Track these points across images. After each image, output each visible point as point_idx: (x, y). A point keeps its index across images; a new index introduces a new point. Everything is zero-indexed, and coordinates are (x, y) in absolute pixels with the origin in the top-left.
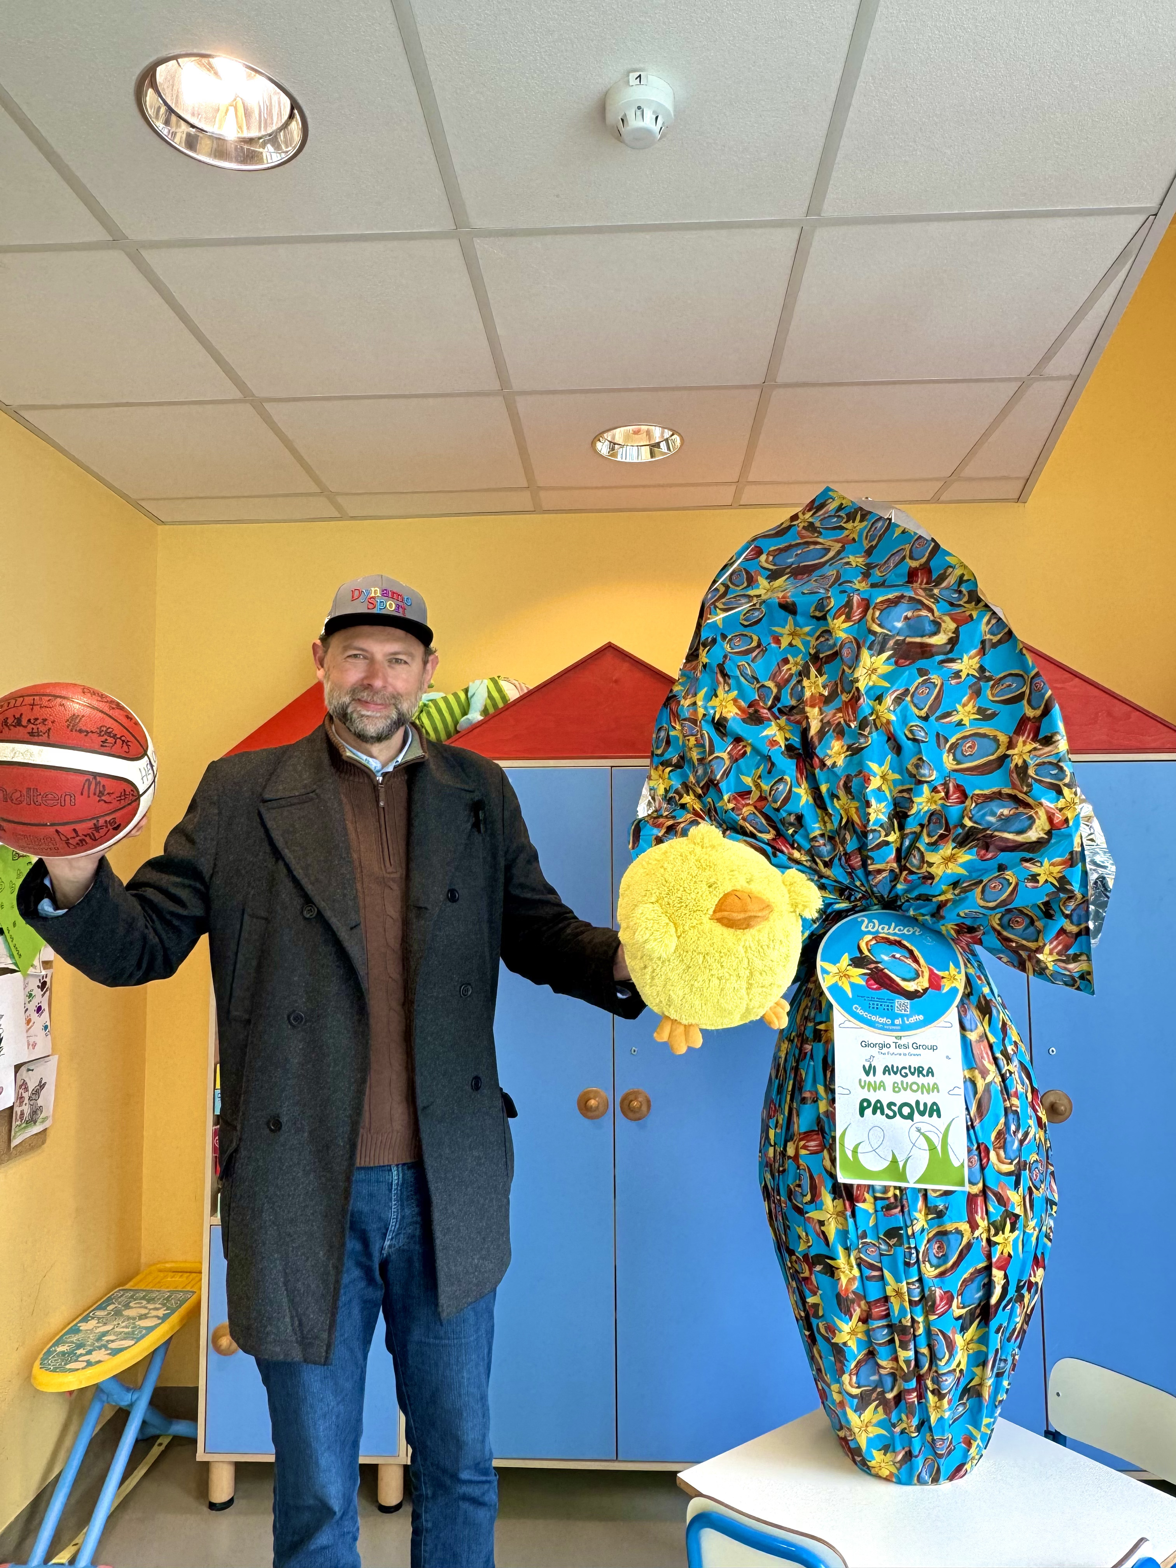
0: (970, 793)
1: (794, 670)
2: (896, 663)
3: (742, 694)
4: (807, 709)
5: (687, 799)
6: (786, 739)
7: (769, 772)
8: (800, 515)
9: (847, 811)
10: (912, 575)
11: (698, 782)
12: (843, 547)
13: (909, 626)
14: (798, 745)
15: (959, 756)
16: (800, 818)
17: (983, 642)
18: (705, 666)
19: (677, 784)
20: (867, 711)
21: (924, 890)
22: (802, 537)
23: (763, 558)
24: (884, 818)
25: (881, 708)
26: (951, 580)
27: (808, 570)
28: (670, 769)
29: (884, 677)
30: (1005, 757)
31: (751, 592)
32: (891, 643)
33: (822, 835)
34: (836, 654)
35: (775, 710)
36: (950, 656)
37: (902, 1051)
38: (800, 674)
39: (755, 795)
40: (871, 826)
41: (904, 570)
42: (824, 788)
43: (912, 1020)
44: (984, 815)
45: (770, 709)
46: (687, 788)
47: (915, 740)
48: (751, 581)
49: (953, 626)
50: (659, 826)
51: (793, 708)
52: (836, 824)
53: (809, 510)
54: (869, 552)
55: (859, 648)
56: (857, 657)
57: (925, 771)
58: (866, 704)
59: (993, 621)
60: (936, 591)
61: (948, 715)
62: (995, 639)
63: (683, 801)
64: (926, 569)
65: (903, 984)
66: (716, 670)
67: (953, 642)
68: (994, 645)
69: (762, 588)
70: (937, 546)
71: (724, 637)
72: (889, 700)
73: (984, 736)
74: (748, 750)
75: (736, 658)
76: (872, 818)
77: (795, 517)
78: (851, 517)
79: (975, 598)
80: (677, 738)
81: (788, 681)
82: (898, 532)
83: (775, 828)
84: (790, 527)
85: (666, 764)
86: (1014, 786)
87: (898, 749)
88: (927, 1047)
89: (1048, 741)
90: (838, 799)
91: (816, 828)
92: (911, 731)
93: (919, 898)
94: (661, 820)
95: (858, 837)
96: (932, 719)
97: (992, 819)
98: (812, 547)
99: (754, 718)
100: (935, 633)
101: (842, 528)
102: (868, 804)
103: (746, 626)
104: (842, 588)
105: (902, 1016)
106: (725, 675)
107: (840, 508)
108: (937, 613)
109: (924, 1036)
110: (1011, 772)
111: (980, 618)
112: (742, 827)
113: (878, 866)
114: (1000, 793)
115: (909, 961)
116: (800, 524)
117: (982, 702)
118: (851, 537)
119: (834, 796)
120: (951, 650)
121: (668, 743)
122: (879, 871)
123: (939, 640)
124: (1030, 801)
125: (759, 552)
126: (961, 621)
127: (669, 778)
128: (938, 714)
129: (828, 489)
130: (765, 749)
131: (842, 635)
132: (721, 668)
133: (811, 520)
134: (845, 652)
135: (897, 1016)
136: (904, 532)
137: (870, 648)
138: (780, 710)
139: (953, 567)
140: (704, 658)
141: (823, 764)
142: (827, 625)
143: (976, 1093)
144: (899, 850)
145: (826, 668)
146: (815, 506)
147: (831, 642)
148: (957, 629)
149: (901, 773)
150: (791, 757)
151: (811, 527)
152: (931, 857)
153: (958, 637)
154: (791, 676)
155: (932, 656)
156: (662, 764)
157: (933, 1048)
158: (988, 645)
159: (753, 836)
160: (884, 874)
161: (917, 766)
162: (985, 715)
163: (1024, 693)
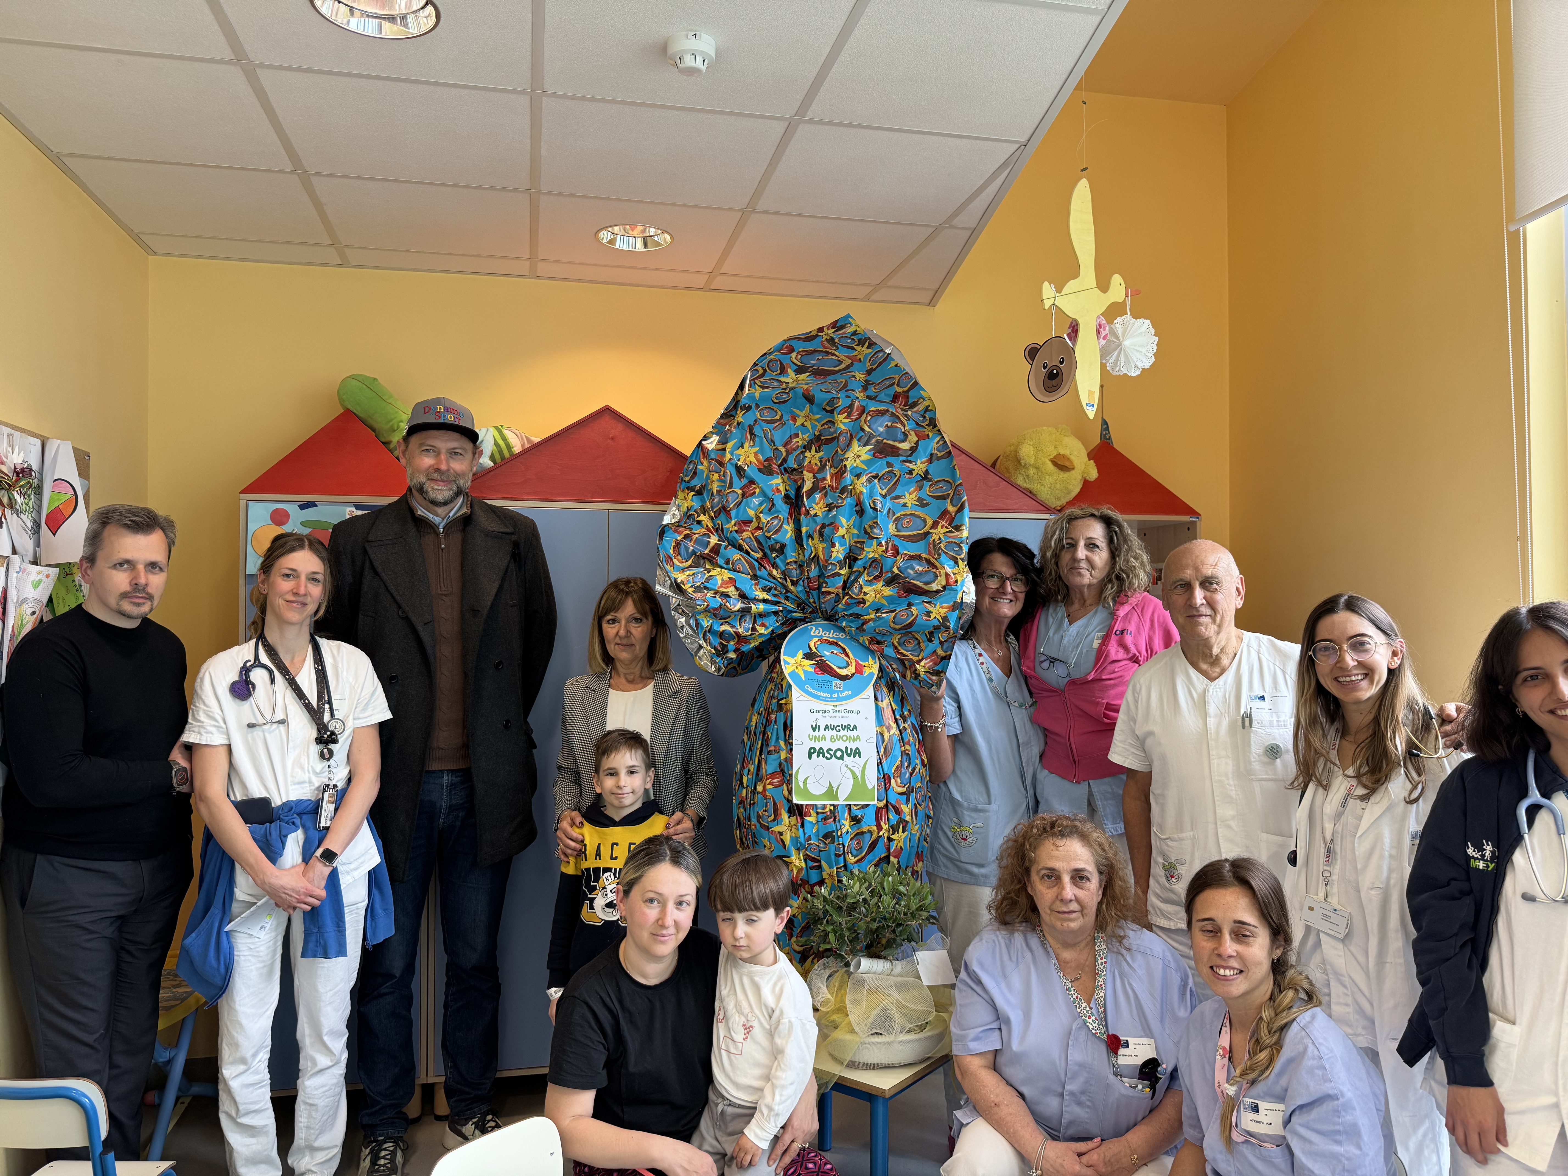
0: (901, 551)
1: (800, 443)
2: (874, 455)
3: (762, 451)
4: (805, 472)
5: (702, 518)
6: (786, 490)
7: (769, 510)
8: (825, 329)
9: (816, 549)
10: (895, 398)
11: (712, 507)
12: (852, 363)
13: (887, 432)
14: (793, 497)
15: (899, 526)
16: (783, 546)
17: (932, 455)
18: (739, 424)
19: (696, 505)
20: (848, 482)
21: (856, 610)
22: (824, 347)
23: (794, 355)
24: (841, 557)
25: (858, 483)
26: (921, 407)
27: (825, 373)
28: (693, 493)
29: (863, 462)
30: (927, 534)
31: (783, 379)
32: (874, 440)
33: (796, 562)
34: (833, 439)
35: (782, 468)
36: (909, 458)
37: (838, 714)
38: (804, 447)
39: (754, 524)
40: (831, 561)
41: (891, 392)
42: (804, 530)
43: (844, 694)
44: (907, 568)
45: (779, 466)
46: (704, 510)
47: (875, 509)
48: (783, 371)
49: (916, 439)
50: (680, 533)
51: (794, 470)
52: (807, 556)
53: (833, 328)
54: (869, 372)
55: (851, 439)
56: (849, 445)
57: (876, 531)
58: (848, 478)
59: (941, 442)
60: (909, 413)
61: (898, 497)
62: (940, 454)
63: (699, 519)
64: (906, 395)
65: (838, 671)
66: (747, 429)
67: (913, 449)
68: (939, 459)
69: (790, 378)
70: (916, 384)
71: (757, 406)
72: (864, 478)
73: (919, 517)
74: (757, 491)
75: (764, 424)
76: (834, 555)
77: (821, 330)
78: (861, 342)
79: (933, 423)
80: (703, 472)
81: (795, 450)
82: (893, 364)
83: (763, 550)
84: (816, 336)
85: (691, 489)
86: (929, 553)
87: (861, 512)
88: (853, 712)
89: (958, 528)
90: (813, 539)
91: (791, 555)
92: (874, 503)
93: (851, 615)
94: (681, 529)
95: (820, 568)
96: (888, 498)
97: (912, 572)
98: (830, 357)
99: (766, 470)
100: (904, 441)
101: (853, 348)
102: (833, 545)
103: (775, 403)
104: (847, 394)
105: (838, 692)
106: (752, 434)
107: (855, 333)
108: (907, 428)
109: (852, 704)
110: (930, 544)
111: (934, 438)
112: (740, 545)
113: (829, 590)
114: (919, 556)
115: (843, 656)
116: (824, 336)
117: (922, 494)
118: (859, 357)
119: (810, 536)
120: (910, 455)
121: (695, 473)
122: (829, 593)
123: (905, 446)
124: (937, 564)
125: (792, 350)
126: (922, 437)
127: (692, 500)
128: (893, 495)
129: (848, 316)
130: (770, 494)
131: (843, 427)
132: (751, 428)
133: (832, 335)
134: (841, 439)
135: (835, 692)
136: (896, 366)
137: (858, 440)
138: (785, 468)
139: (924, 399)
140: (740, 417)
141: (808, 513)
142: (834, 418)
143: (883, 742)
144: (845, 583)
145: (824, 447)
146: (837, 326)
147: (832, 430)
148: (918, 441)
149: (859, 531)
150: (786, 503)
151: (831, 341)
152: (866, 589)
153: (917, 447)
154: (798, 446)
155: (899, 455)
156: (688, 488)
157: (857, 712)
158: (934, 457)
159: (747, 553)
160: (832, 596)
161: (871, 527)
162: (922, 503)
163: (949, 494)
